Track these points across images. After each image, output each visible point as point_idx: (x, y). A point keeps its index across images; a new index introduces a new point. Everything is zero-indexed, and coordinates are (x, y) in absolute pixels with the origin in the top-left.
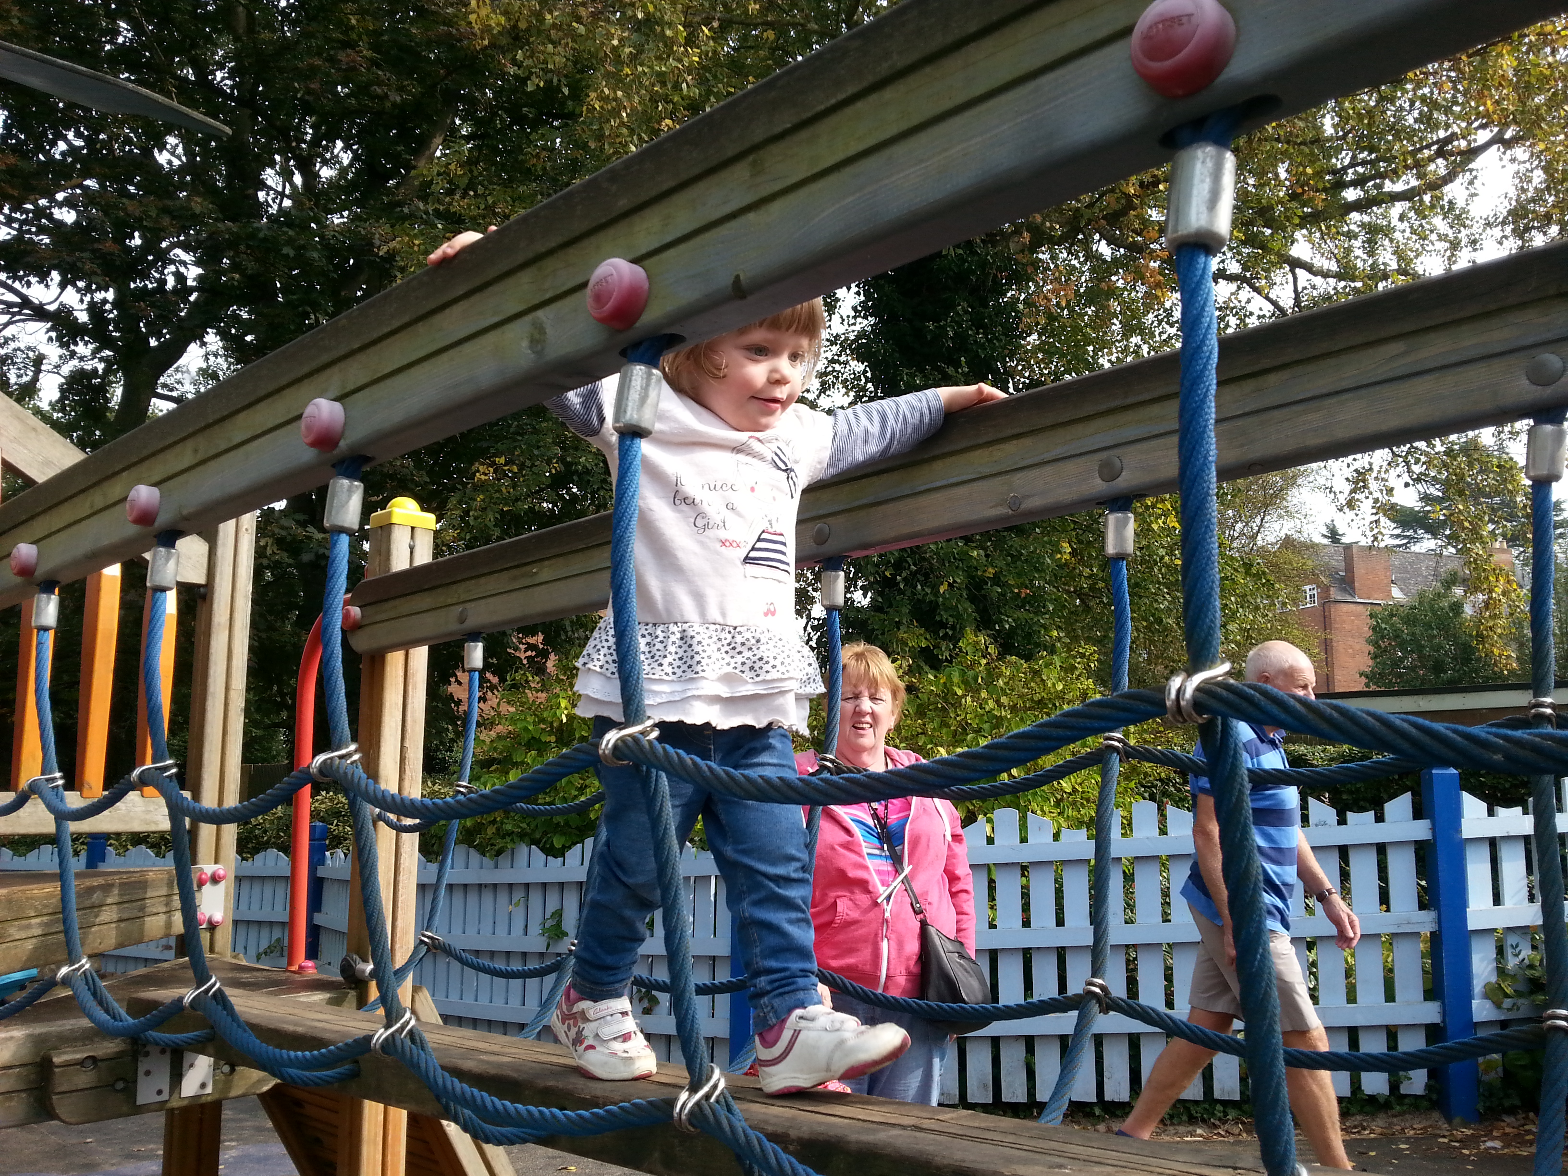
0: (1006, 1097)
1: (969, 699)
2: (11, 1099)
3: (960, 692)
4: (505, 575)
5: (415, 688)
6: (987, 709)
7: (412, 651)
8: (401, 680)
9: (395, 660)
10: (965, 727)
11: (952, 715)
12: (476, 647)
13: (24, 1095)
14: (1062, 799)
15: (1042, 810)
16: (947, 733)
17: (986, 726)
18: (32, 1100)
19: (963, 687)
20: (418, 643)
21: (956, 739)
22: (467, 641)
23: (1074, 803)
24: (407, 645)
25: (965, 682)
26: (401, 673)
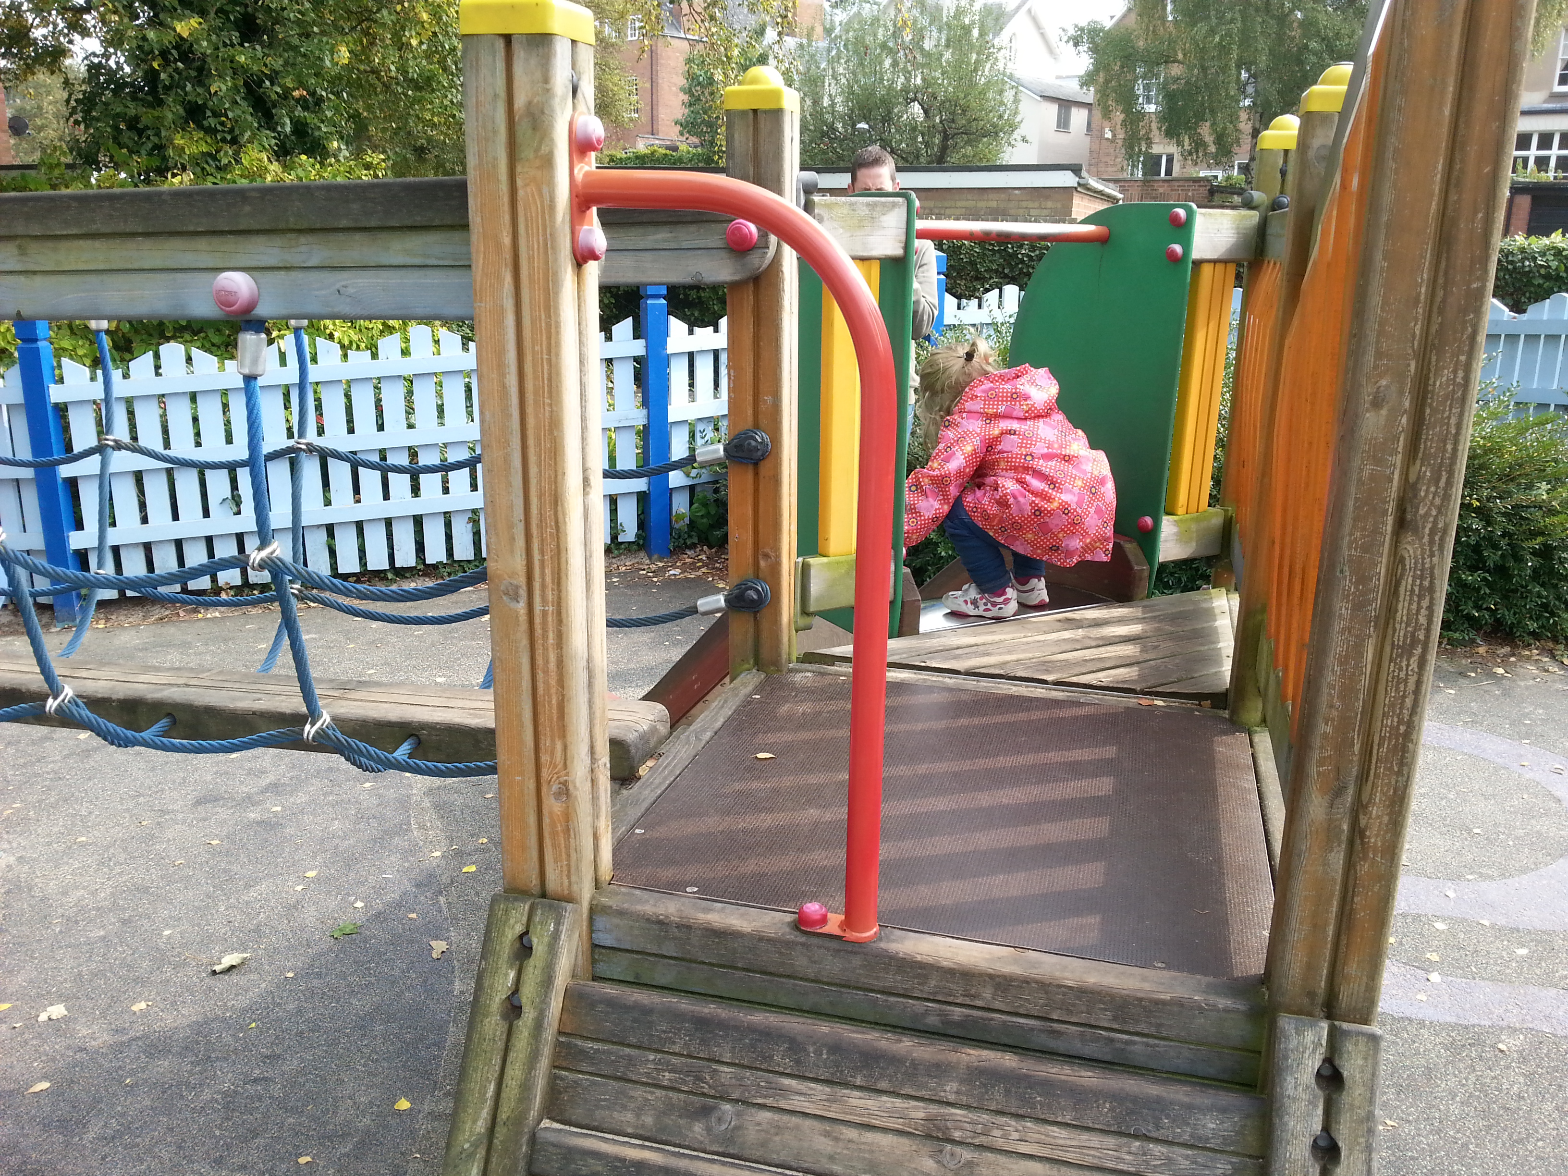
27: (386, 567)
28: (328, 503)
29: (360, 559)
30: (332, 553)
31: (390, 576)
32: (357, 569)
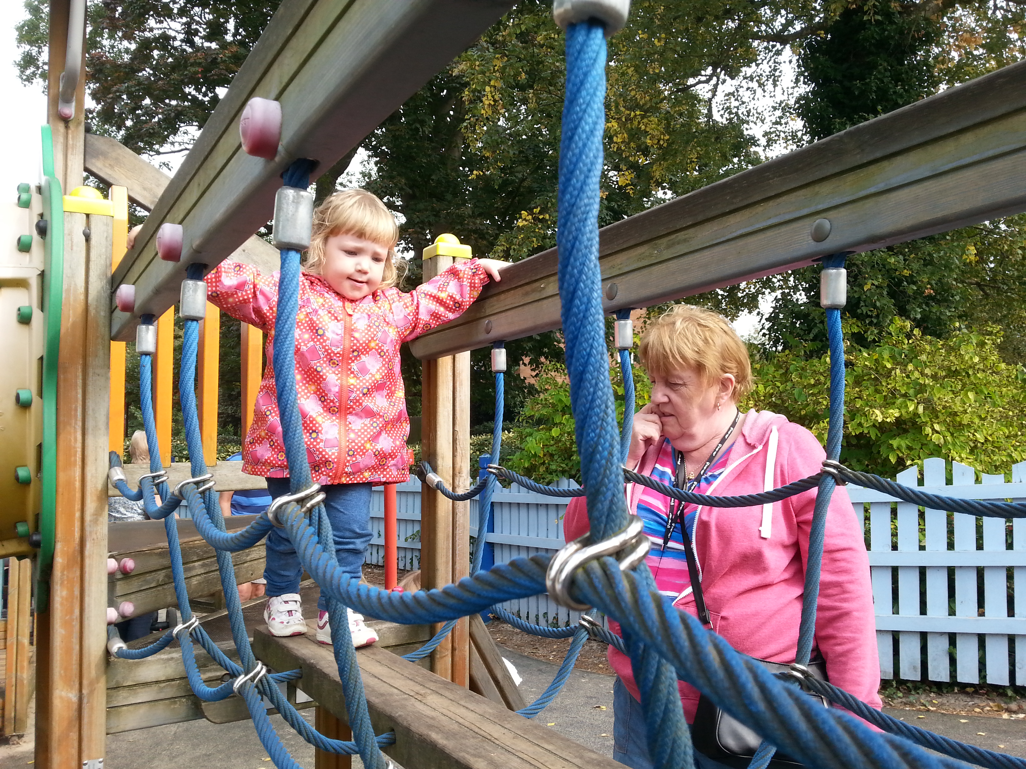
0: (932, 677)
1: (898, 371)
2: (175, 703)
3: (889, 366)
4: (520, 291)
5: (461, 384)
6: (913, 378)
7: (457, 355)
8: (451, 378)
9: (445, 363)
10: (893, 393)
11: (884, 384)
12: (501, 352)
13: (184, 700)
14: (976, 447)
15: (960, 457)
16: (880, 398)
17: (911, 392)
18: (190, 703)
19: (891, 361)
20: (461, 348)
21: (888, 403)
22: (492, 348)
23: (985, 451)
24: (453, 350)
25: (893, 357)
26: (450, 373)
27: (1006, 683)
28: (952, 612)
29: (980, 671)
30: (953, 661)
31: (1010, 693)
32: (974, 679)
